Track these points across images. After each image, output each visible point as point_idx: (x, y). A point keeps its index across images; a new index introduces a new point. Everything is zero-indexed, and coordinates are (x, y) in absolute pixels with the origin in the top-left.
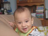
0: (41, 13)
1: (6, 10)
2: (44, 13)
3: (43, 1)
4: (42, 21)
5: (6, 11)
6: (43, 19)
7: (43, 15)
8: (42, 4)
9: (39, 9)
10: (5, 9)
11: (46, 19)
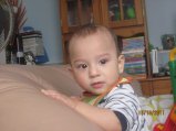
0: (136, 58)
1: (32, 55)
2: (146, 57)
3: (140, 23)
4: (141, 82)
5: (30, 58)
6: (144, 77)
7: (144, 65)
8: (137, 30)
9: (130, 48)
10: (26, 54)
11: (154, 76)
